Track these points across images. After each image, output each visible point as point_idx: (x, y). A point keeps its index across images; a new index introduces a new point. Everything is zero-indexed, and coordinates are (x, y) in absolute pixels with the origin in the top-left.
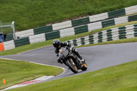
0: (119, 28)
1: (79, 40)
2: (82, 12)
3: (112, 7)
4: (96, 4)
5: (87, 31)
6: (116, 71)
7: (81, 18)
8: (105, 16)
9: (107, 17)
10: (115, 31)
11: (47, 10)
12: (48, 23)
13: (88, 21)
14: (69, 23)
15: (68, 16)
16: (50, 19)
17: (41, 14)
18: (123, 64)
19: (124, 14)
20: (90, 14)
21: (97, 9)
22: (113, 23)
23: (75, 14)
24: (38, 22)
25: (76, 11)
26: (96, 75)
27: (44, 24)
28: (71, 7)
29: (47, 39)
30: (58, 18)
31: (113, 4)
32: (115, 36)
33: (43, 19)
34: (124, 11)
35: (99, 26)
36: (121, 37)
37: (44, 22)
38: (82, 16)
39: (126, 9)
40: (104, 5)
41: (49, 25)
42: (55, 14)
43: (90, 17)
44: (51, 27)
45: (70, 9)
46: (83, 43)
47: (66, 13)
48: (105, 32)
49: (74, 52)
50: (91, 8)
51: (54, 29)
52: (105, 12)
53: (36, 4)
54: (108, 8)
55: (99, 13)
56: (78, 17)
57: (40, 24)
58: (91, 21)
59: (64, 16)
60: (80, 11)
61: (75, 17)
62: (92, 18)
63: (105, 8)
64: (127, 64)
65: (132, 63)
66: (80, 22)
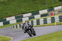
0: (37, 20)
1: (18, 25)
2: (20, 13)
3: (33, 10)
4: (26, 9)
6: (36, 40)
7: (19, 15)
9: (31, 15)
10: (35, 21)
12: (4, 17)
13: (22, 17)
14: (14, 18)
15: (13, 14)
16: (5, 16)
17: (1, 13)
18: (39, 37)
19: (39, 14)
20: (23, 14)
21: (26, 12)
25: (17, 12)
27: (3, 18)
28: (15, 10)
29: (4, 25)
30: (9, 15)
31: (34, 9)
32: (35, 24)
33: (2, 16)
34: (39, 12)
35: (27, 19)
36: (37, 24)
37: (2, 17)
39: (40, 11)
40: (30, 10)
41: (5, 18)
42: (7, 13)
44: (6, 19)
45: (14, 11)
47: (12, 13)
48: (30, 22)
50: (24, 11)
51: (7, 20)
54: (31, 11)
56: (18, 15)
58: (24, 17)
59: (12, 14)
61: (16, 15)
63: (30, 11)
64: (41, 36)
65: (43, 36)
66: (19, 17)
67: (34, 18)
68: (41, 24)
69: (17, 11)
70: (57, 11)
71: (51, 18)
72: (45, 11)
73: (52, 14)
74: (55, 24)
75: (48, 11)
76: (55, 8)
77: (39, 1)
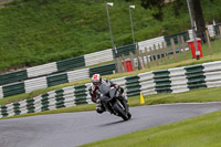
0: (76, 88)
1: (10, 107)
2: (15, 62)
3: (62, 54)
4: (37, 49)
5: (24, 91)
7: (13, 71)
8: (51, 67)
9: (56, 70)
10: (69, 92)
13: (25, 76)
19: (83, 65)
20: (28, 65)
21: (38, 57)
22: (65, 79)
23: (3, 64)
25: (5, 60)
31: (66, 48)
32: (70, 100)
34: (83, 60)
35: (42, 84)
36: (78, 102)
38: (15, 67)
39: (86, 56)
40: (50, 50)
43: (29, 69)
46: (17, 112)
48: (52, 94)
50: (29, 54)
52: (51, 61)
54: (56, 54)
55: (43, 63)
56: (9, 69)
58: (29, 75)
61: (3, 69)
62: (31, 71)
63: (51, 55)
65: (98, 143)
66: (12, 77)
69: (6, 56)
70: (146, 54)
71: (127, 79)
72: (106, 56)
73: (129, 66)
74: (142, 101)
75: (116, 56)
76: (139, 44)
77: (82, 21)
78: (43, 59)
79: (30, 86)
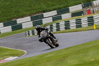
0: (65, 22)
1: (35, 31)
2: (38, 10)
3: (59, 7)
5: (42, 24)
6: (63, 53)
7: (37, 15)
8: (54, 13)
9: (56, 14)
10: (62, 24)
11: (13, 9)
12: (13, 18)
13: (42, 17)
14: (29, 18)
15: (28, 13)
16: (15, 16)
17: (8, 12)
18: (68, 48)
19: (69, 12)
20: (44, 12)
23: (33, 12)
24: (6, 18)
25: (34, 10)
26: (49, 56)
27: (11, 19)
30: (21, 14)
31: (61, 4)
32: (62, 28)
33: (10, 15)
35: (50, 20)
36: (66, 28)
37: (11, 17)
38: (38, 13)
40: (54, 5)
42: (18, 12)
43: (44, 14)
44: (16, 21)
45: (29, 8)
47: (26, 11)
48: (54, 25)
49: (50, 33)
50: (45, 7)
52: (54, 10)
53: (5, 5)
54: (57, 7)
55: (50, 11)
56: (35, 14)
57: (8, 19)
58: (44, 17)
59: (25, 13)
60: (37, 10)
61: (33, 14)
62: (45, 15)
63: (54, 7)
66: (37, 17)
67: (60, 18)
68: (72, 28)
69: (34, 8)
70: (97, 7)
71: (88, 18)
72: (78, 8)
73: (89, 12)
74: (95, 28)
75: (83, 7)
76: (94, 2)
78: (51, 9)
79: (45, 21)
